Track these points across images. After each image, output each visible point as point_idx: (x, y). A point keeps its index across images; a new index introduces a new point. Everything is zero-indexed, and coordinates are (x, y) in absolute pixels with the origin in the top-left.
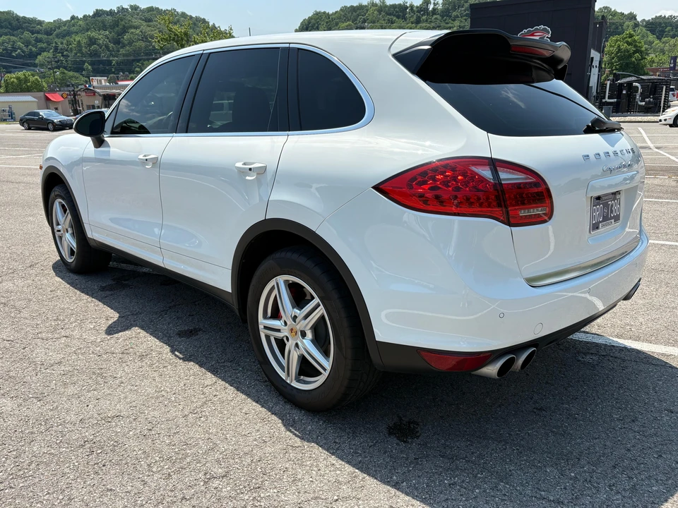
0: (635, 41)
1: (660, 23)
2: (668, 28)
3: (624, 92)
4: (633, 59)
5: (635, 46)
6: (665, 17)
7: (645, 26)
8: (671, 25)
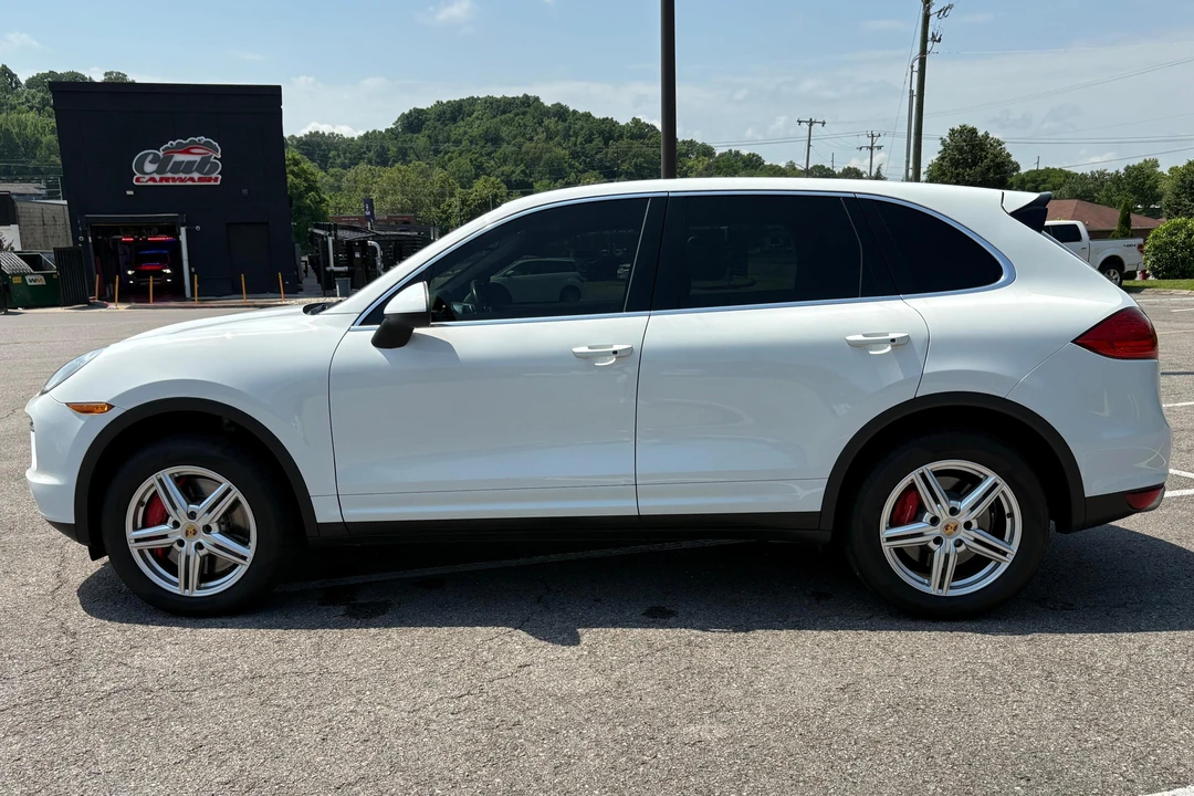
0: (304, 171)
1: (319, 145)
2: (332, 154)
3: (357, 255)
4: (308, 201)
5: (306, 180)
6: (324, 134)
7: (297, 147)
8: (336, 149)
